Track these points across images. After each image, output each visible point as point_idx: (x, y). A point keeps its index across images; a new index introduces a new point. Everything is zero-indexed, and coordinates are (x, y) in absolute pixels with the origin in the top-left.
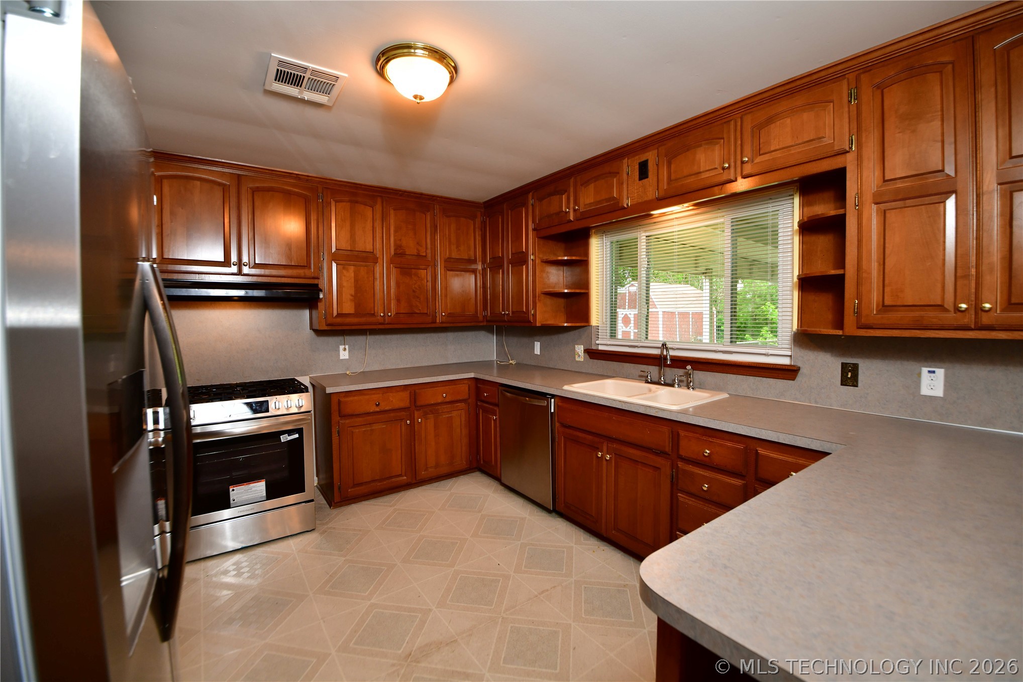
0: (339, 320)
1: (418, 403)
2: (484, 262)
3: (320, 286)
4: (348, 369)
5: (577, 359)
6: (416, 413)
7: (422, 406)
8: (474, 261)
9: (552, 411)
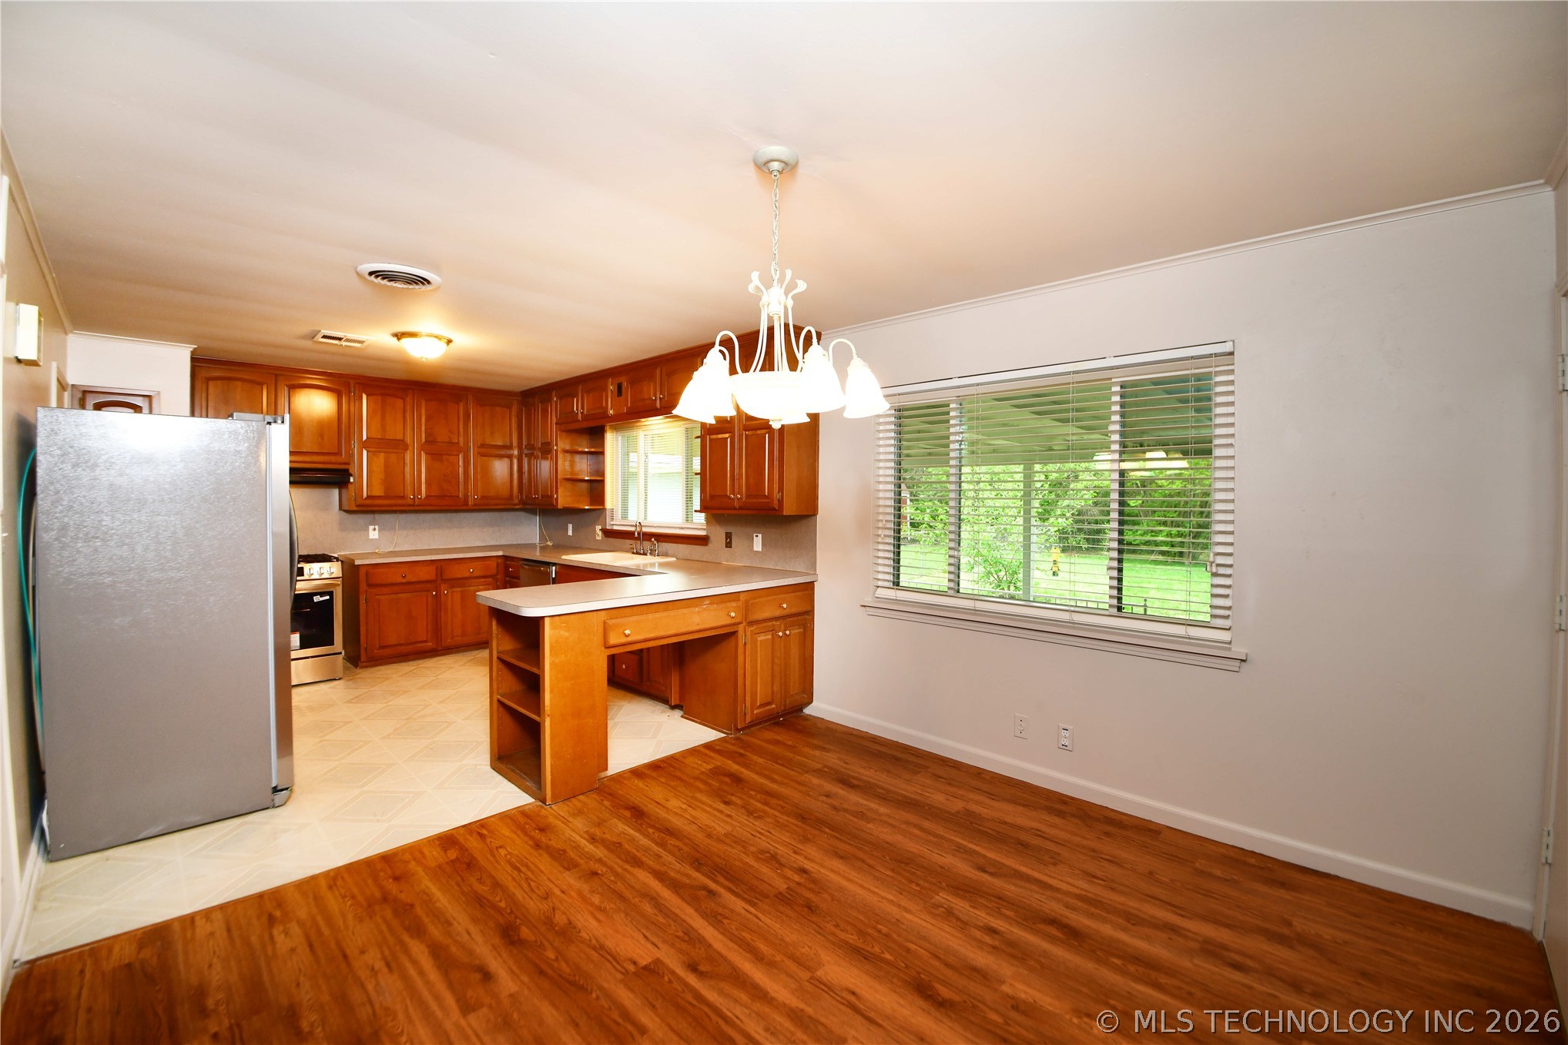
0: (369, 502)
1: (445, 577)
2: (520, 448)
3: (350, 471)
4: (377, 548)
5: (597, 538)
6: (443, 587)
7: (448, 580)
8: (510, 447)
9: (554, 576)
